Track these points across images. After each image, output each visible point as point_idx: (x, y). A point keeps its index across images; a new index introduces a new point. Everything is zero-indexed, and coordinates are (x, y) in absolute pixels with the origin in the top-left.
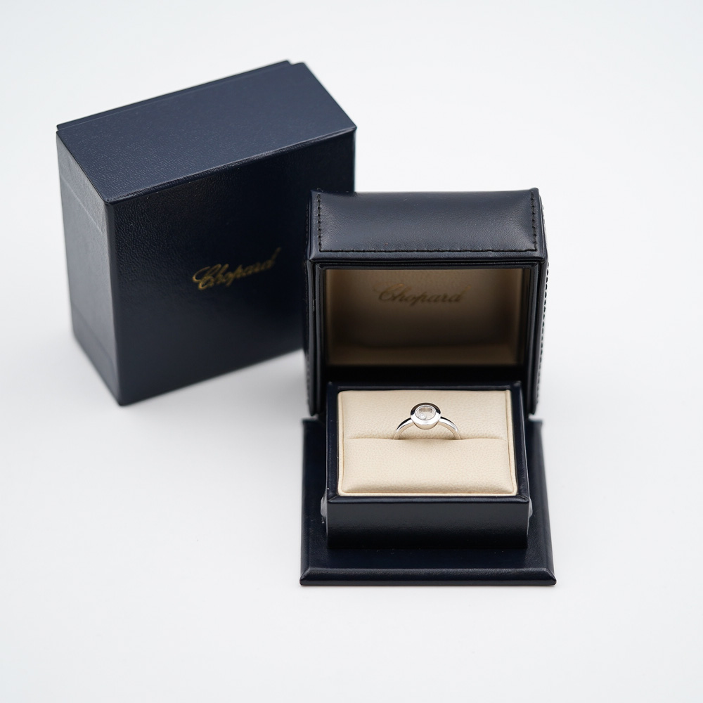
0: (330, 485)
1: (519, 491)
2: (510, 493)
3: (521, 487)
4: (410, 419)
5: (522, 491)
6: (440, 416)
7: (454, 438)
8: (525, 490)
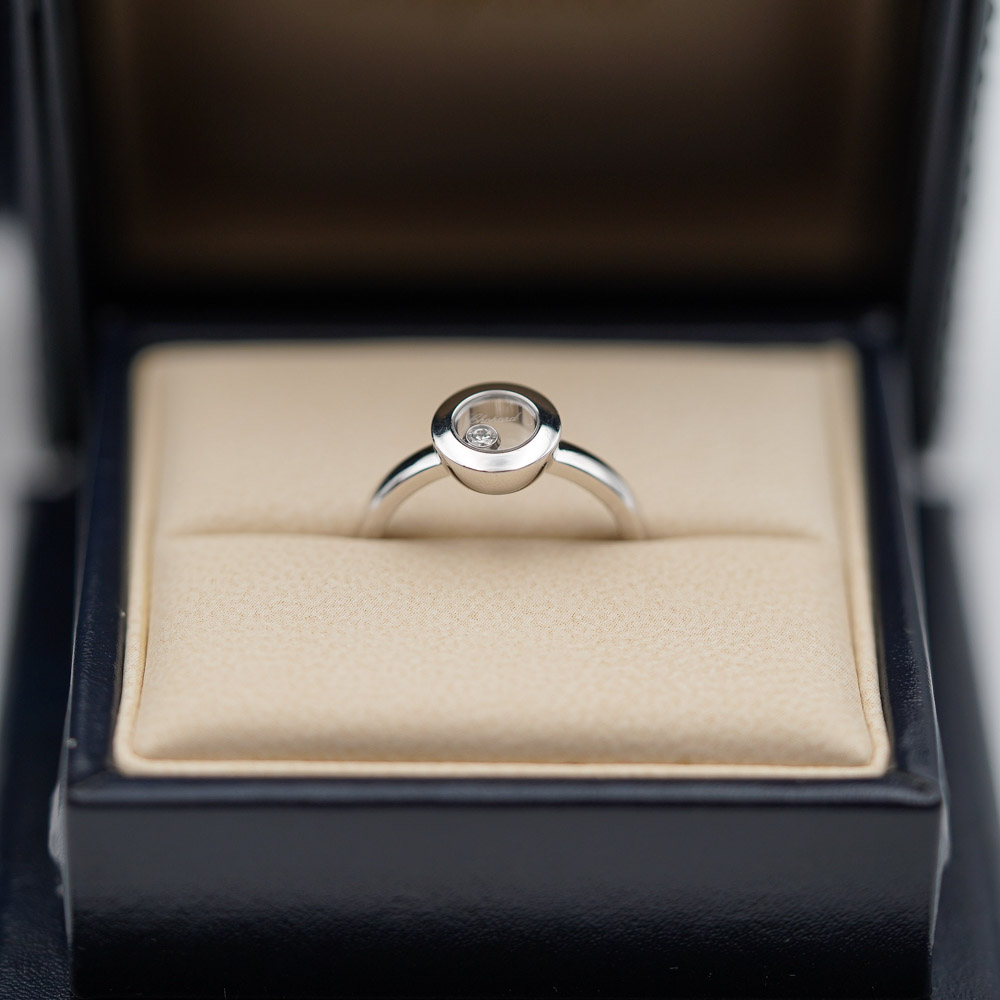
0: (81, 730)
1: (899, 755)
2: (860, 764)
3: (908, 741)
4: (430, 450)
5: (912, 757)
6: (557, 437)
7: (617, 536)
8: (926, 753)
